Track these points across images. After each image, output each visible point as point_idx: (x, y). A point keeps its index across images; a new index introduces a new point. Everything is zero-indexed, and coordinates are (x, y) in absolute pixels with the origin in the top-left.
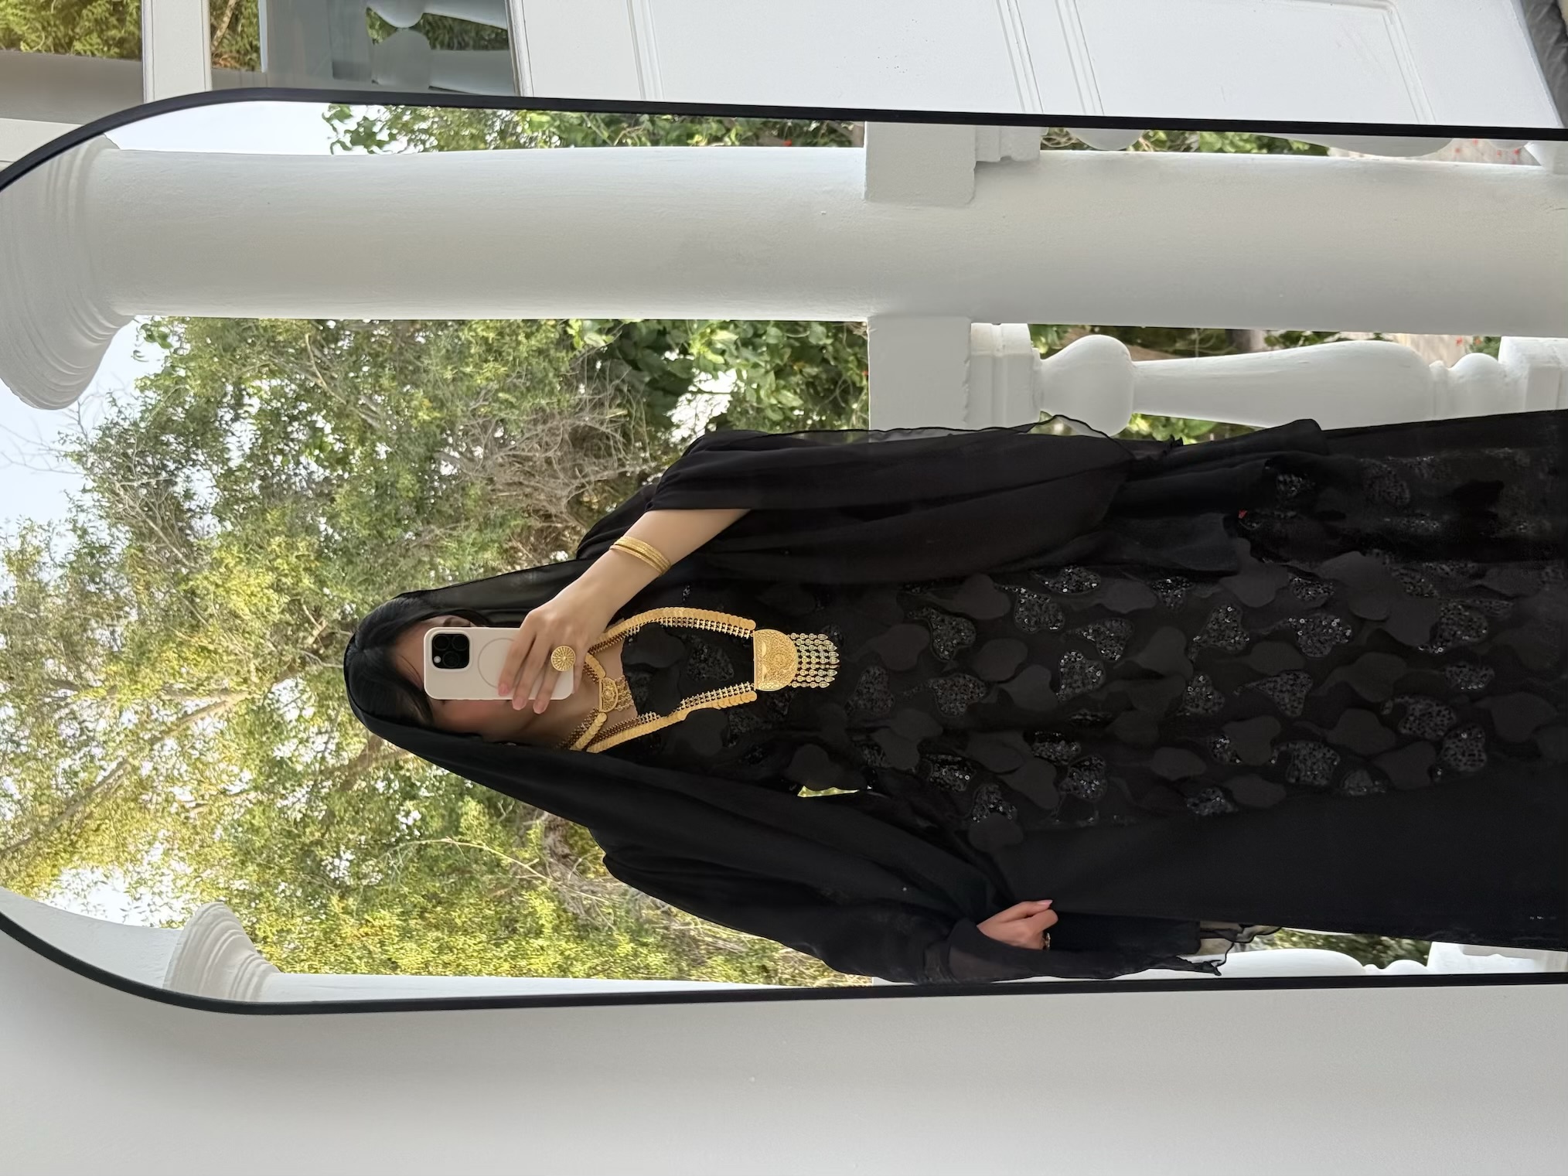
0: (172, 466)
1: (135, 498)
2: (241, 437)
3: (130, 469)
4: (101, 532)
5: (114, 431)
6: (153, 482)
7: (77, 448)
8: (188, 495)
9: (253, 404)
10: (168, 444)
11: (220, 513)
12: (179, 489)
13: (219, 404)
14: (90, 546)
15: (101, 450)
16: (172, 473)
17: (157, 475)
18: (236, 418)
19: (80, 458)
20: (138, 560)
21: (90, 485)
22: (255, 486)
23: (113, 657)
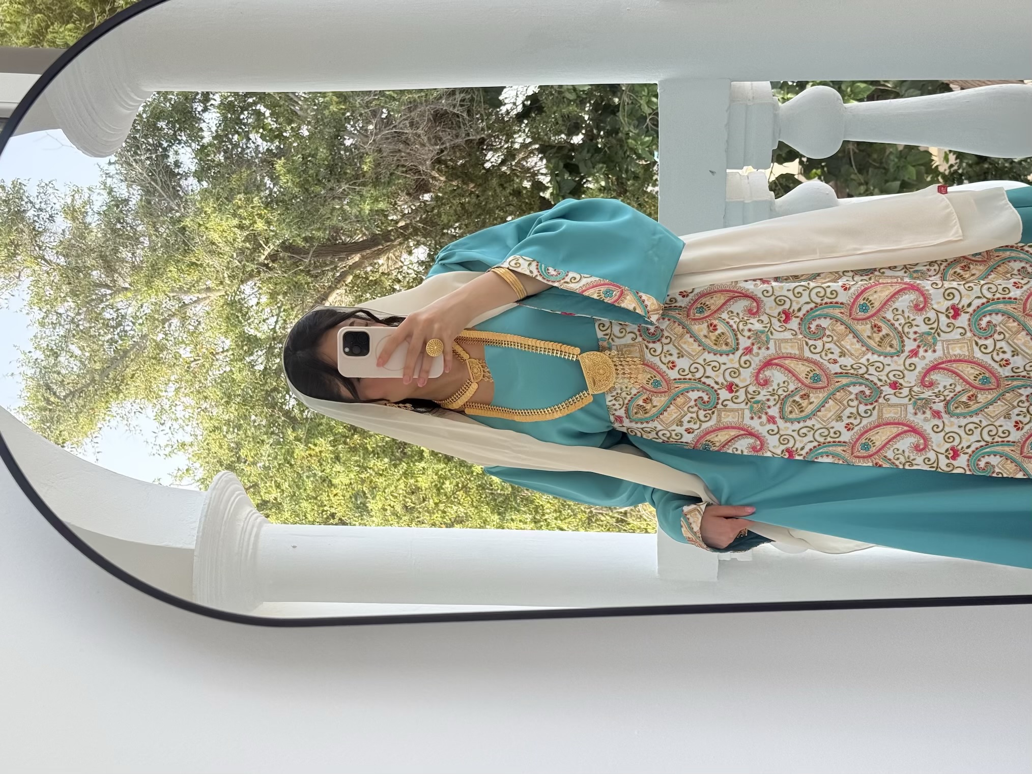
0: (165, 144)
1: (143, 167)
2: (210, 123)
3: (138, 148)
4: (122, 191)
6: (154, 156)
8: (177, 164)
9: (216, 99)
10: (162, 129)
11: (200, 175)
12: (171, 160)
13: (194, 100)
14: (115, 198)
16: (165, 149)
17: (156, 150)
18: (205, 109)
20: (148, 210)
22: (221, 157)
23: (134, 268)
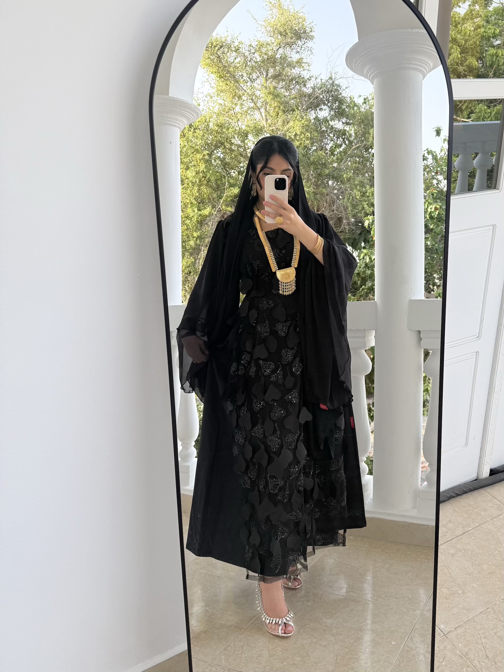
0: (329, 105)
1: (320, 94)
2: (338, 125)
3: (328, 93)
4: (309, 85)
5: (338, 88)
6: (324, 99)
7: (333, 77)
8: (320, 109)
9: (347, 128)
10: (335, 103)
11: (317, 118)
12: (323, 107)
13: (347, 118)
14: (306, 81)
15: (333, 84)
16: (327, 105)
17: (327, 101)
18: (343, 123)
19: (331, 78)
20: (302, 95)
21: (323, 81)
22: (324, 129)
23: (275, 88)
